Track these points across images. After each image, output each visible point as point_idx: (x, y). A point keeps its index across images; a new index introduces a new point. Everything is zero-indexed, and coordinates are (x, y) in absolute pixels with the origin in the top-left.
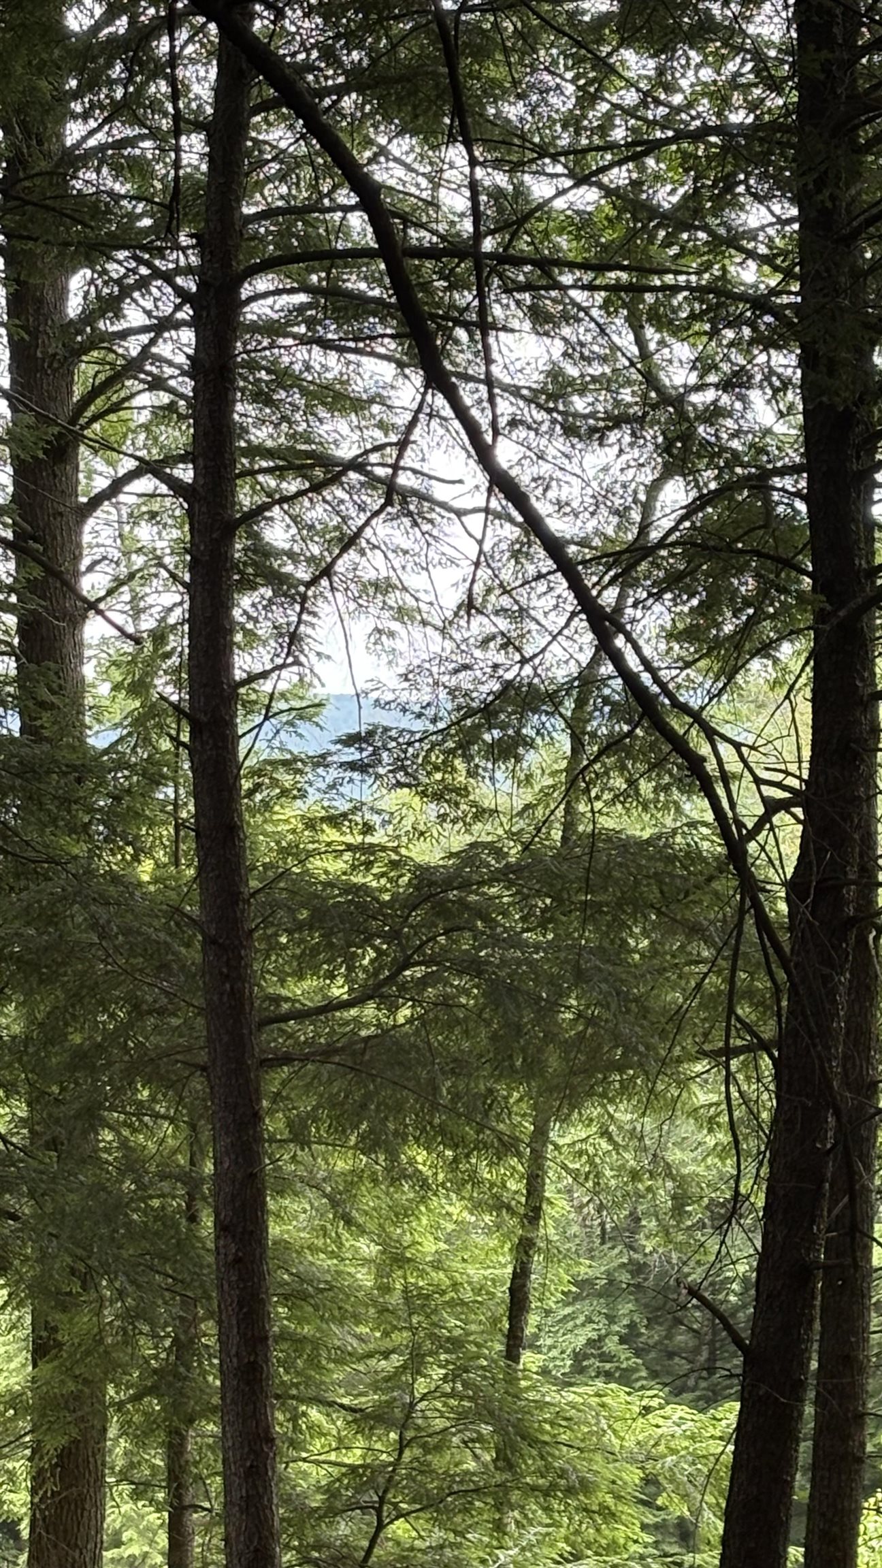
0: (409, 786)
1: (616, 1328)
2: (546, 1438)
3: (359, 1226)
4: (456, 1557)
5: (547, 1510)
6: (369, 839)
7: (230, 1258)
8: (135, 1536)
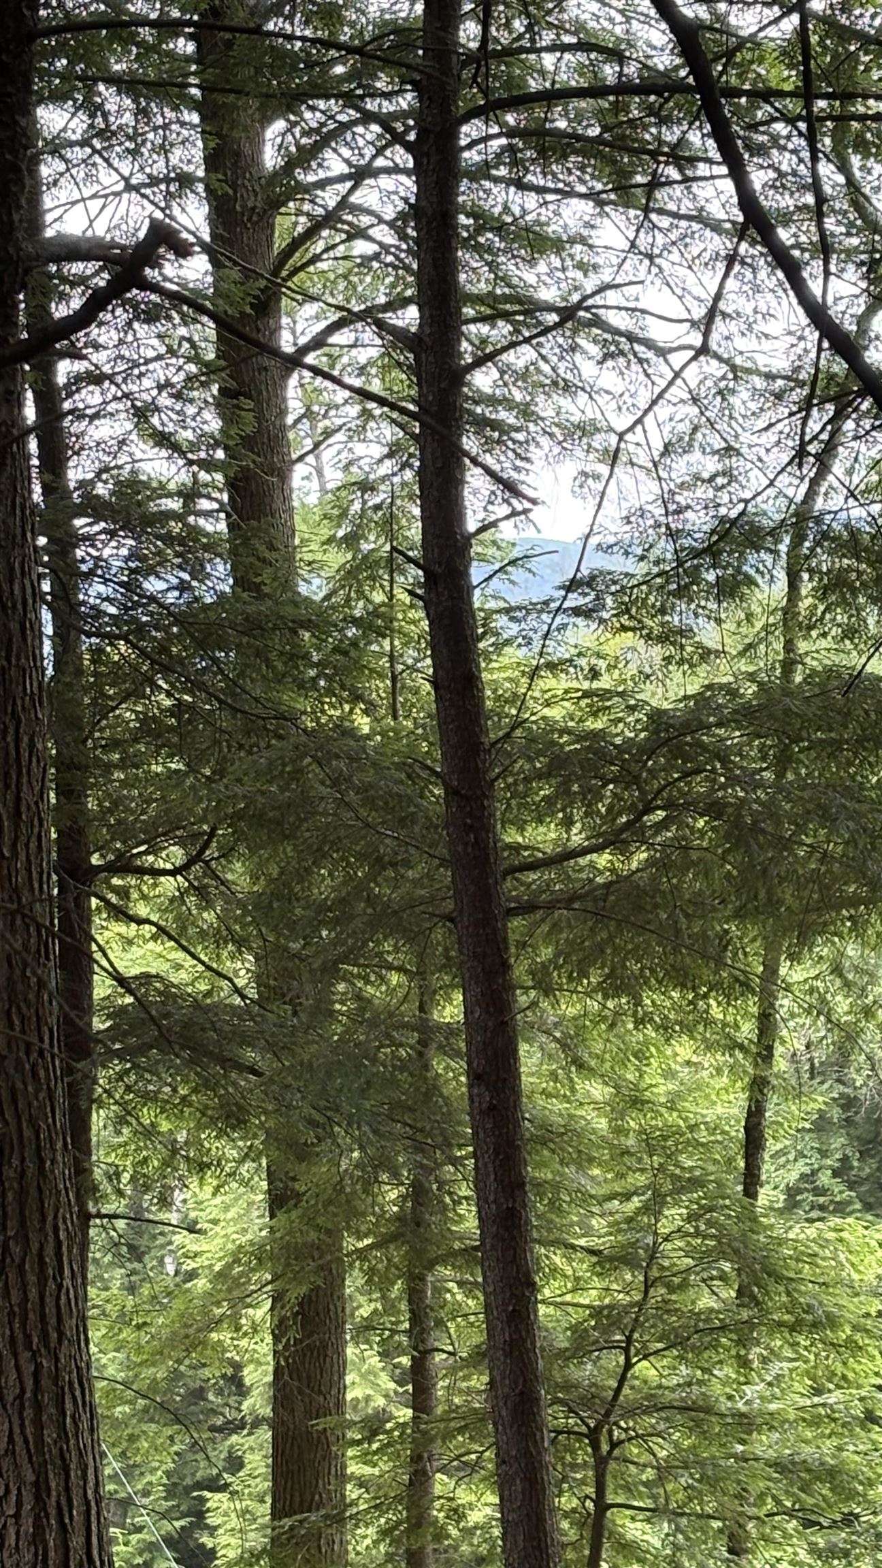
0: (633, 629)
1: (829, 1162)
2: (792, 1275)
3: (591, 1070)
4: (703, 1394)
5: (794, 1345)
6: (596, 685)
7: (484, 1106)
8: (357, 1380)
